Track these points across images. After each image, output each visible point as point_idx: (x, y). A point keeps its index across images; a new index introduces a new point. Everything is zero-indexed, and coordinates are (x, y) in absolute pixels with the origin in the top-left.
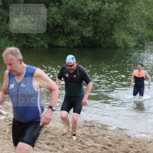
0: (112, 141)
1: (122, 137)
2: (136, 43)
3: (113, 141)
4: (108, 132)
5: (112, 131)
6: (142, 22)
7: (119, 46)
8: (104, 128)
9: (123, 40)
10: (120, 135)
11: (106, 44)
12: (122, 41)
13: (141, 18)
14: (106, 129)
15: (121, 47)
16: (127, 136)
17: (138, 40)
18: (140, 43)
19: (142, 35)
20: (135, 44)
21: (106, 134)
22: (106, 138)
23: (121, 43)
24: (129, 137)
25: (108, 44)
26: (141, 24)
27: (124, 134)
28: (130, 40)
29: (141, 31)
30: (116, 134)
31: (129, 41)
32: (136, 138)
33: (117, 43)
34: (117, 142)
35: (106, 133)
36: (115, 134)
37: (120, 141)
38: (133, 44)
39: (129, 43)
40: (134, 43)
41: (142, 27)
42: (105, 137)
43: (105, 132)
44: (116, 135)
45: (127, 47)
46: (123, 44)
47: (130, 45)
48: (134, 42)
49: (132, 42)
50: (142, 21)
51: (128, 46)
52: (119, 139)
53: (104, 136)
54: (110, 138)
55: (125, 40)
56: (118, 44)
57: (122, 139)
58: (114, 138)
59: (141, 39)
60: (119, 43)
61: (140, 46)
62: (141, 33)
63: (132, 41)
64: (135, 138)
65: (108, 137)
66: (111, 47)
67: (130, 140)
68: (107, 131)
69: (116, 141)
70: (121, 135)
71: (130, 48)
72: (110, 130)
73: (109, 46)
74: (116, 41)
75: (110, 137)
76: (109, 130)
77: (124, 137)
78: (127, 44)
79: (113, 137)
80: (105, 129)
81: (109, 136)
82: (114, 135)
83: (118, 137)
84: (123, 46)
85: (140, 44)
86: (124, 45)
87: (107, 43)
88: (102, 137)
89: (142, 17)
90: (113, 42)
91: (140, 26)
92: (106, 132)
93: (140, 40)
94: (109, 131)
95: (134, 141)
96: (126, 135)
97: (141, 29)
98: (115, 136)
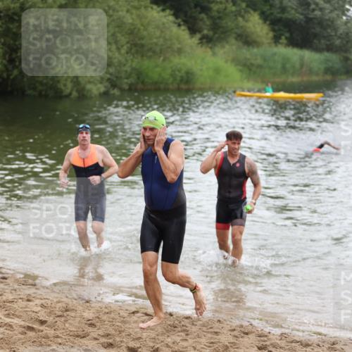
0: (49, 311)
1: (70, 303)
2: (105, 87)
3: (50, 313)
4: (39, 292)
5: (47, 288)
6: (118, 39)
7: (64, 94)
8: (30, 281)
9: (75, 80)
10: (67, 297)
11: (34, 89)
12: (71, 82)
13: (117, 29)
14: (35, 285)
15: (70, 94)
16: (83, 299)
17: (109, 79)
18: (114, 86)
19: (118, 68)
20: (102, 89)
21: (34, 295)
22: (34, 306)
23: (70, 85)
24: (87, 302)
25: (40, 88)
26: (116, 42)
27: (75, 296)
28: (92, 80)
29: (115, 58)
30: (59, 296)
31: (90, 82)
32: (103, 303)
33: (61, 86)
34: (60, 313)
35: (35, 293)
36: (56, 295)
37: (67, 311)
38: (98, 89)
39: (89, 86)
40: (99, 85)
41: (118, 49)
42: (31, 303)
43: (32, 291)
44: (57, 298)
45: (83, 95)
46: (75, 89)
47: (90, 91)
48: (101, 83)
49: (96, 84)
50: (119, 35)
51: (85, 93)
52: (64, 305)
53: (29, 300)
54: (42, 306)
55: (80, 79)
56: (63, 88)
57: (70, 306)
58: (53, 305)
59: (117, 77)
60: (65, 85)
61: (114, 94)
62: (116, 64)
63: (96, 82)
64: (100, 305)
65: (38, 302)
66: (46, 96)
67: (89, 309)
68: (37, 289)
69: (57, 312)
70: (70, 297)
71: (91, 98)
72: (43, 287)
73: (43, 93)
74: (58, 82)
75: (43, 301)
76: (41, 286)
77: (75, 301)
78: (83, 89)
79: (49, 302)
80: (32, 285)
81: (41, 299)
82: (53, 297)
83: (62, 302)
84: (75, 94)
85: (114, 89)
86: (77, 91)
87: (37, 85)
88: (25, 303)
89: (118, 27)
90: (51, 83)
91: (114, 47)
92: (35, 291)
93: (115, 79)
94: (42, 289)
95: (98, 312)
96: (80, 298)
97: (117, 54)
98: (55, 300)
